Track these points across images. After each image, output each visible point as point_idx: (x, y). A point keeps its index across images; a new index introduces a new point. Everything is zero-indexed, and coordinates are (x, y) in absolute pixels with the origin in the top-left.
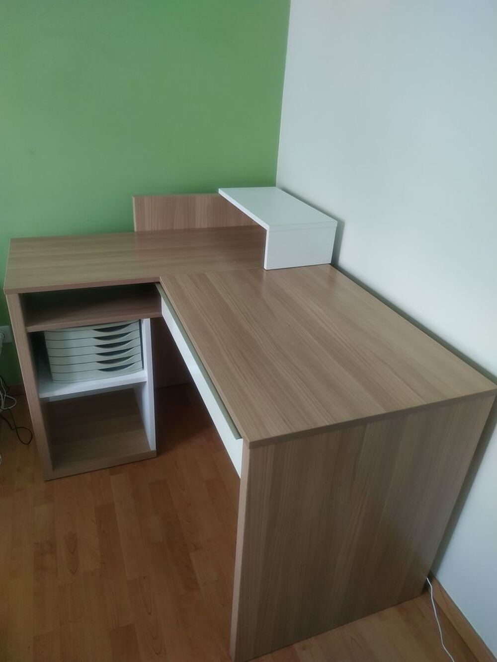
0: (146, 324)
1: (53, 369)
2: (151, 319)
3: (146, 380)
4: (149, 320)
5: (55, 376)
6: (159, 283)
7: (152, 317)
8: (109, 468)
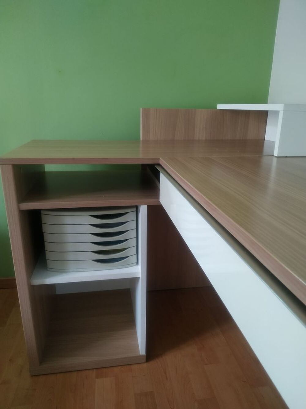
0: (143, 210)
1: (49, 256)
2: (148, 206)
3: (139, 275)
4: (146, 206)
5: (50, 264)
6: (159, 165)
7: (149, 204)
8: (96, 369)
